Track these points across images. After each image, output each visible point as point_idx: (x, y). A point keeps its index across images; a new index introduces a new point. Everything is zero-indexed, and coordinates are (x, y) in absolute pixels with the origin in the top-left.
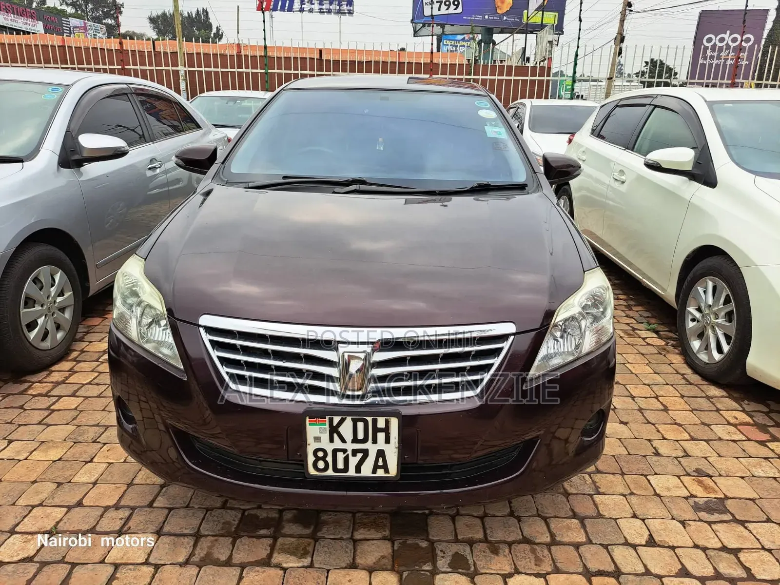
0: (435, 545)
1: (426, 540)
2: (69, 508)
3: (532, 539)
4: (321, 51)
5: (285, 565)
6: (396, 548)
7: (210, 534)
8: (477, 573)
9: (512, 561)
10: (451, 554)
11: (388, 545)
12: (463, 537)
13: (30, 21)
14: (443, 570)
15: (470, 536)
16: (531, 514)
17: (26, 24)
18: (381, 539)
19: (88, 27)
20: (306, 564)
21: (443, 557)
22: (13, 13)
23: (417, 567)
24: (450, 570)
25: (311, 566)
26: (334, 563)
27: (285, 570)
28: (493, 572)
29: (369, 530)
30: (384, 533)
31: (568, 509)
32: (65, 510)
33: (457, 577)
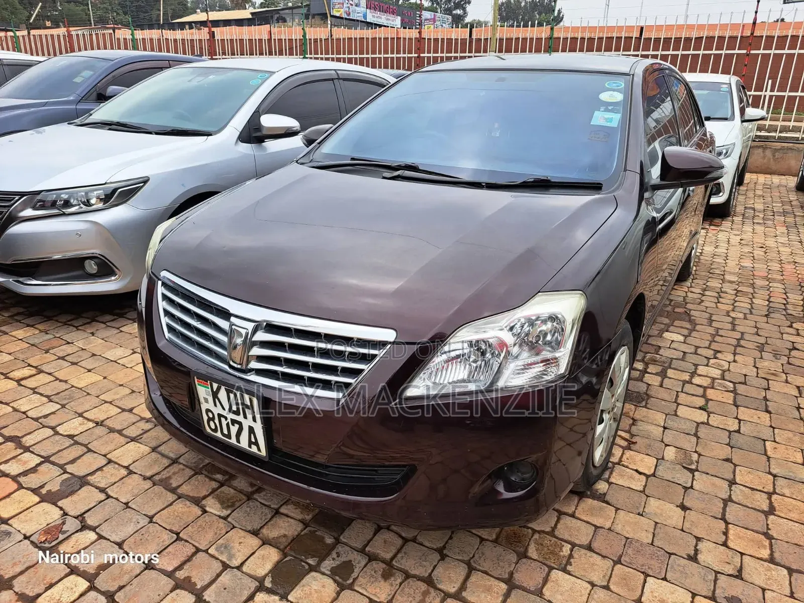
0: (338, 546)
1: (335, 538)
2: (123, 410)
3: (436, 581)
4: (642, 28)
5: (207, 509)
6: (302, 533)
7: (184, 463)
8: (351, 587)
9: (393, 593)
10: (345, 559)
11: (300, 527)
12: (370, 549)
13: (391, 17)
14: (323, 570)
15: (378, 551)
16: (460, 558)
17: (388, 19)
18: (299, 520)
19: (437, 19)
20: (222, 515)
21: (334, 559)
22: (380, 11)
23: (303, 557)
24: (329, 573)
25: (225, 518)
26: (244, 523)
27: (205, 512)
28: (365, 593)
29: (296, 509)
30: (306, 516)
31: (507, 571)
32: (120, 410)
33: (330, 581)
